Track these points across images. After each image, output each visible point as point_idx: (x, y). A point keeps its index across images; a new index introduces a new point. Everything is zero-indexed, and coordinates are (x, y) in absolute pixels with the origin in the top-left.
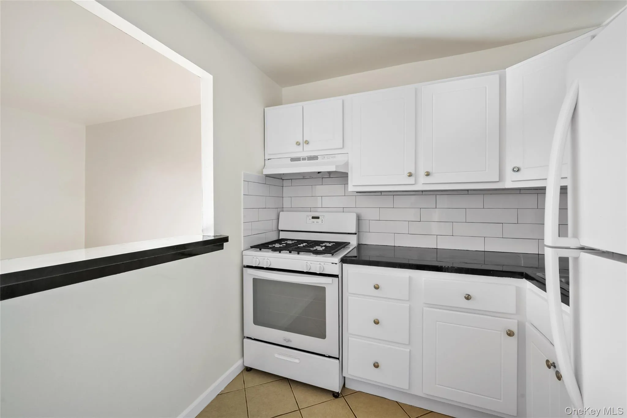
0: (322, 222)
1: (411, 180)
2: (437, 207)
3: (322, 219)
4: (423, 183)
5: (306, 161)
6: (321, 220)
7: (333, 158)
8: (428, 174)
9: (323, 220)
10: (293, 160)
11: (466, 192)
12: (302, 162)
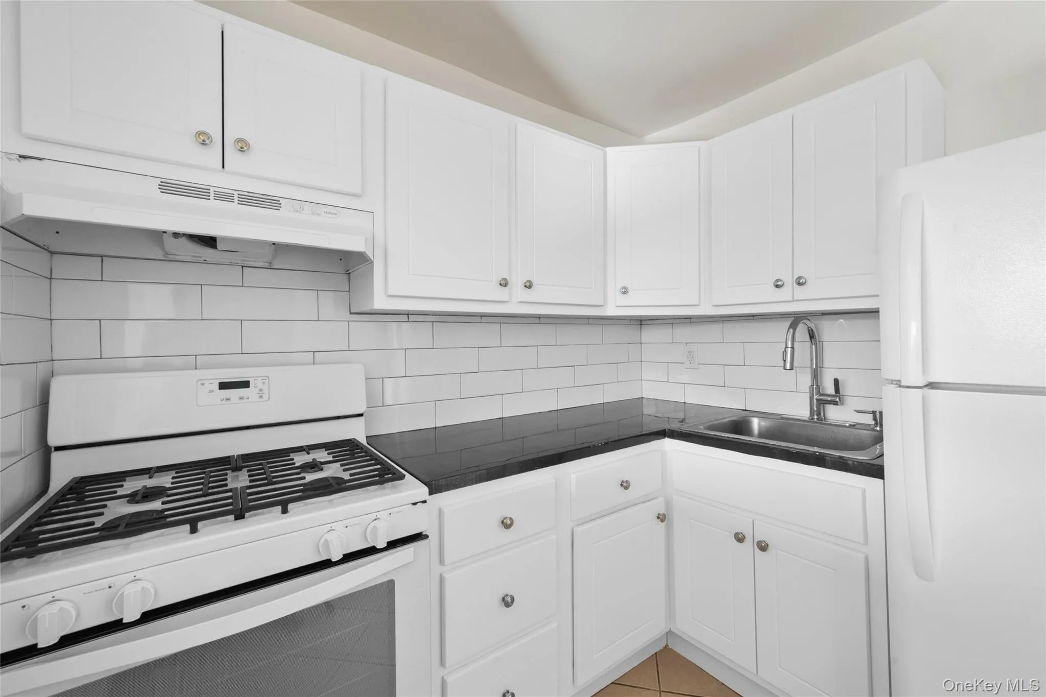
0: (261, 397)
1: (502, 294)
2: (502, 345)
3: (260, 386)
4: (519, 300)
5: (235, 206)
6: (257, 390)
7: (330, 215)
8: (529, 286)
9: (265, 391)
10: (167, 187)
11: (537, 321)
12: (213, 203)
